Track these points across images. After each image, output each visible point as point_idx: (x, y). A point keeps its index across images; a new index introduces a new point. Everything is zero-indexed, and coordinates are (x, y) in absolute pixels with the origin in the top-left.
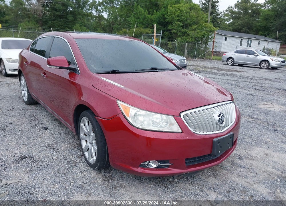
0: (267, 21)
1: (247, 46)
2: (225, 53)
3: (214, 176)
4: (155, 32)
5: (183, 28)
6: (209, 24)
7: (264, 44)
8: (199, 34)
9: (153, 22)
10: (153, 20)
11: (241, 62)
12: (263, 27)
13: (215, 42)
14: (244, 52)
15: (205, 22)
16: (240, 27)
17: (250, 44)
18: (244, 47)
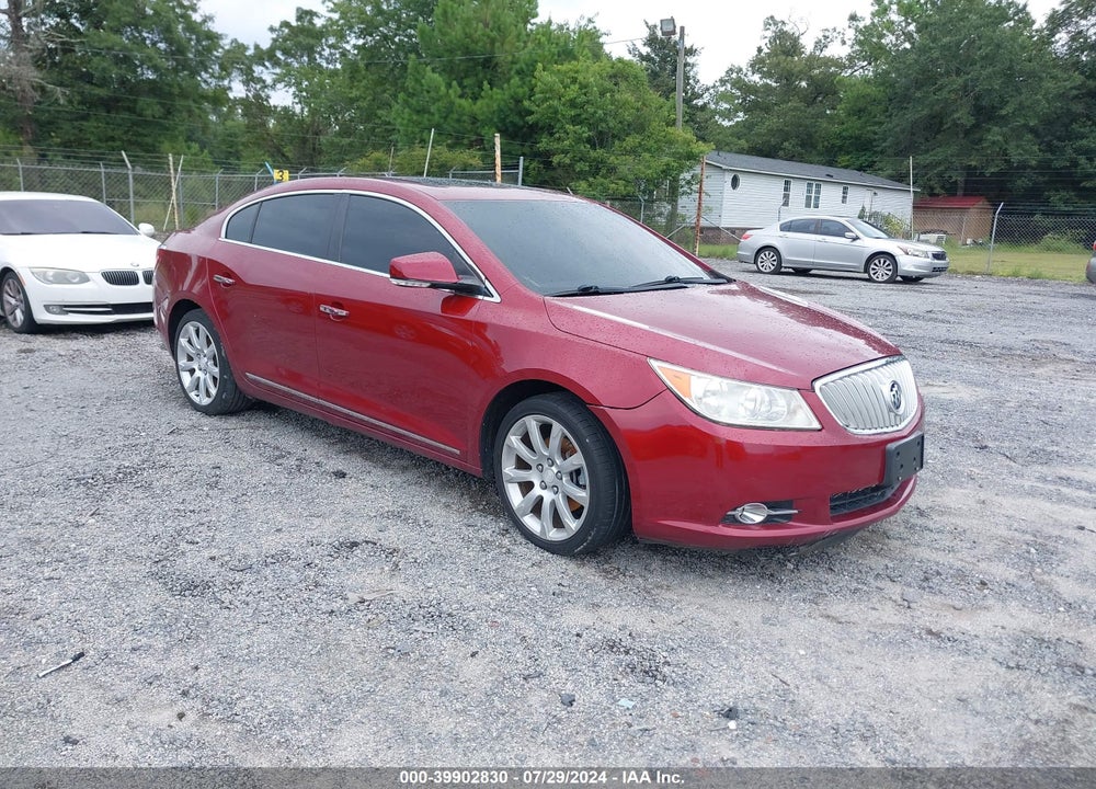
0: (863, 119)
1: (808, 205)
2: (748, 232)
3: (877, 553)
4: (498, 161)
5: (594, 147)
6: (682, 133)
7: (861, 199)
8: (649, 167)
9: (479, 124)
10: (481, 118)
11: (804, 260)
12: (852, 137)
13: (703, 195)
14: (812, 228)
15: (668, 125)
16: (773, 141)
17: (817, 198)
18: (798, 211)
